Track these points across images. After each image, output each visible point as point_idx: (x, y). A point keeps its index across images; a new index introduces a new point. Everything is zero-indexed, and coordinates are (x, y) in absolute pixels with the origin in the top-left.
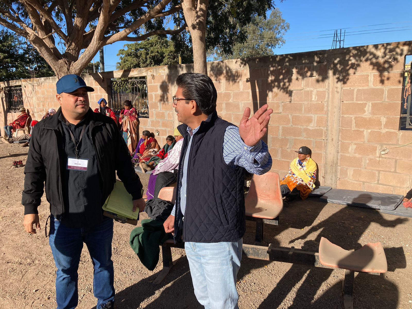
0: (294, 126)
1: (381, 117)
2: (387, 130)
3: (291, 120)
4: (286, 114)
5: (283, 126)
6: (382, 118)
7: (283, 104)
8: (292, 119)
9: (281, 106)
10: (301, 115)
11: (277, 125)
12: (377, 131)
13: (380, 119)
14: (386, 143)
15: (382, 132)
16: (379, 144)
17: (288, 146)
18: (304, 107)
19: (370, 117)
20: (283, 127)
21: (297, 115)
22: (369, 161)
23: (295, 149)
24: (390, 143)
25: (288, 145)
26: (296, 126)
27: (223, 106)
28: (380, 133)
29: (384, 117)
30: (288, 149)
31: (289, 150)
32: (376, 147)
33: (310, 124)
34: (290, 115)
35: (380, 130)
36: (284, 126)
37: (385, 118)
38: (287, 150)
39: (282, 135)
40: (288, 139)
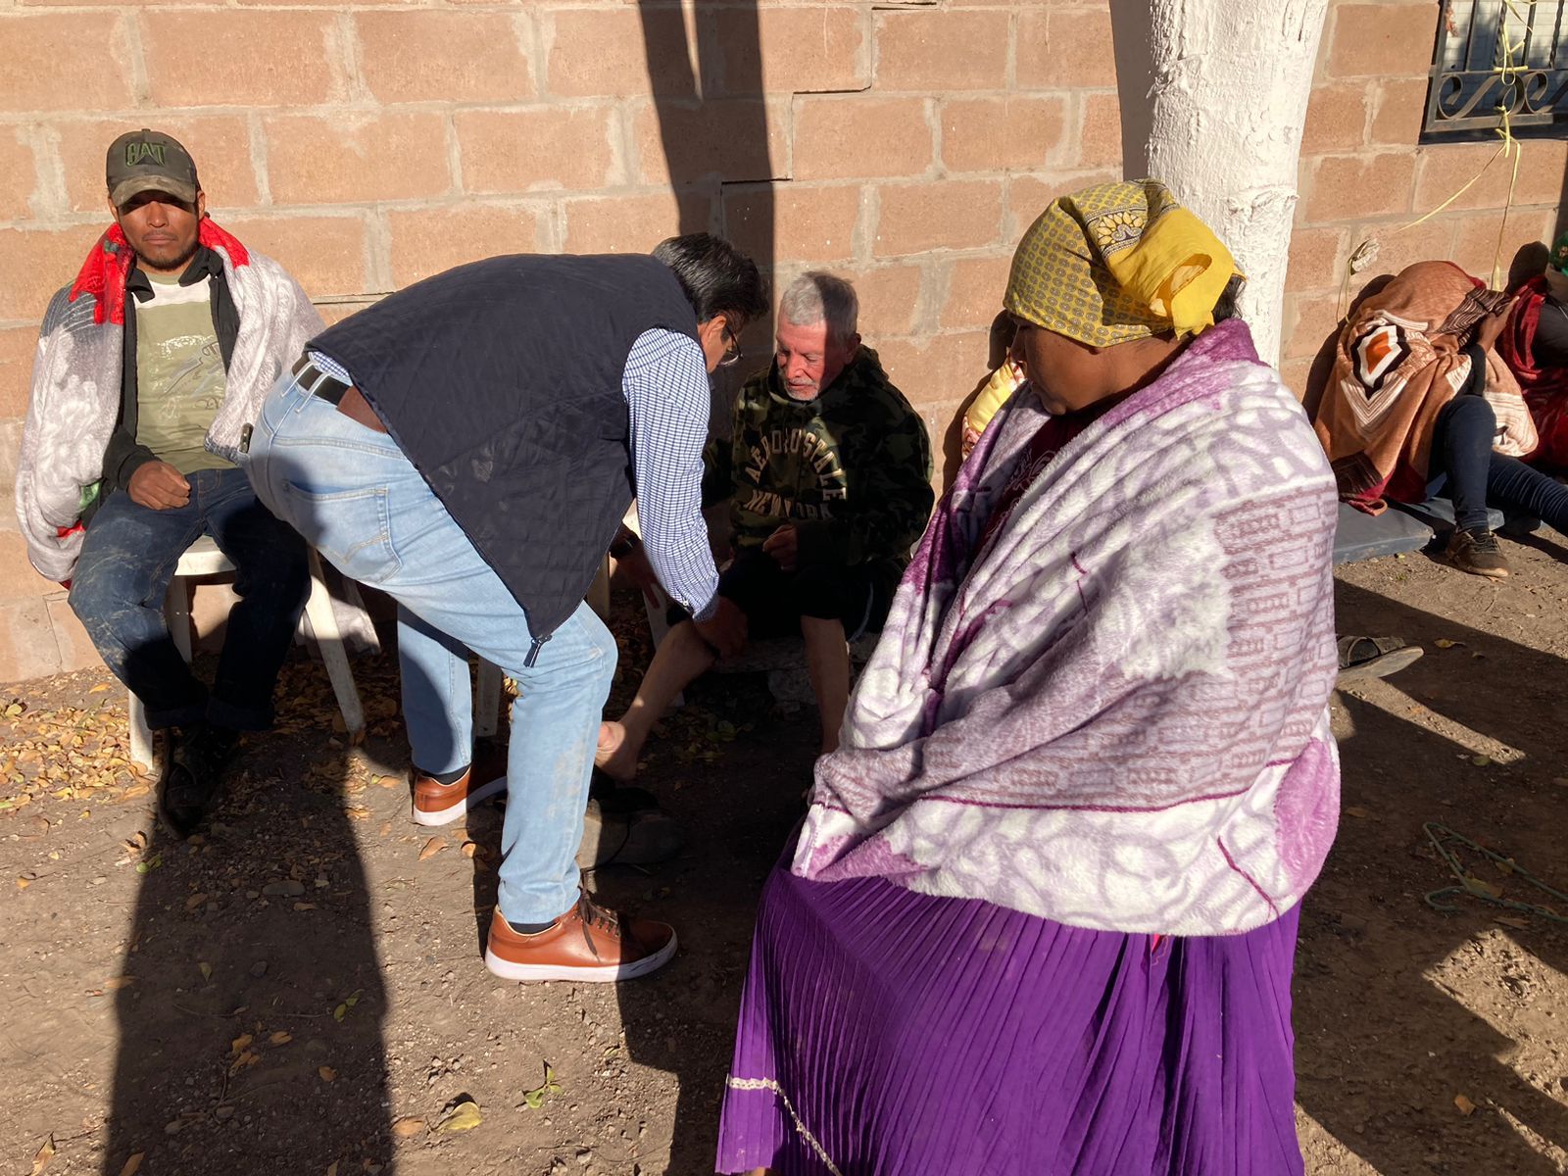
0: (953, 177)
1: (1366, 81)
2: (1380, 148)
3: (937, 137)
4: (903, 95)
5: (882, 180)
6: (1369, 88)
7: (880, 20)
8: (945, 128)
9: (866, 35)
10: (995, 99)
11: (842, 183)
12: (1345, 160)
13: (1363, 94)
14: (1371, 214)
15: (1360, 162)
16: (1346, 223)
17: (915, 319)
18: (1012, 41)
19: (1328, 88)
20: (883, 191)
21: (969, 96)
22: (1302, 315)
23: (962, 324)
24: (1386, 211)
25: (919, 305)
26: (971, 176)
27: (330, 43)
28: (1353, 165)
29: (1378, 80)
30: (914, 333)
31: (920, 342)
32: (1335, 240)
33: (1049, 153)
34: (928, 104)
35: (1355, 151)
36: (891, 181)
37: (1379, 85)
38: (912, 341)
39: (876, 246)
40: (917, 267)
